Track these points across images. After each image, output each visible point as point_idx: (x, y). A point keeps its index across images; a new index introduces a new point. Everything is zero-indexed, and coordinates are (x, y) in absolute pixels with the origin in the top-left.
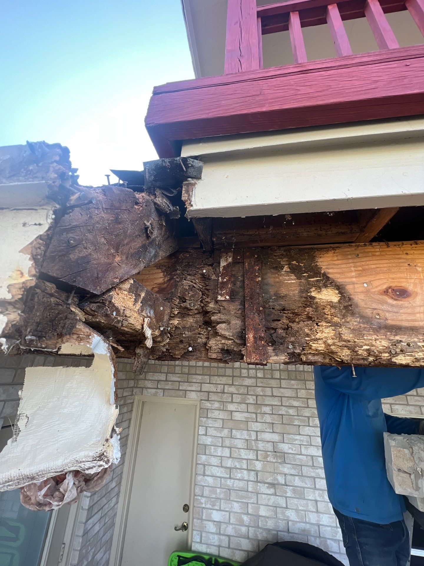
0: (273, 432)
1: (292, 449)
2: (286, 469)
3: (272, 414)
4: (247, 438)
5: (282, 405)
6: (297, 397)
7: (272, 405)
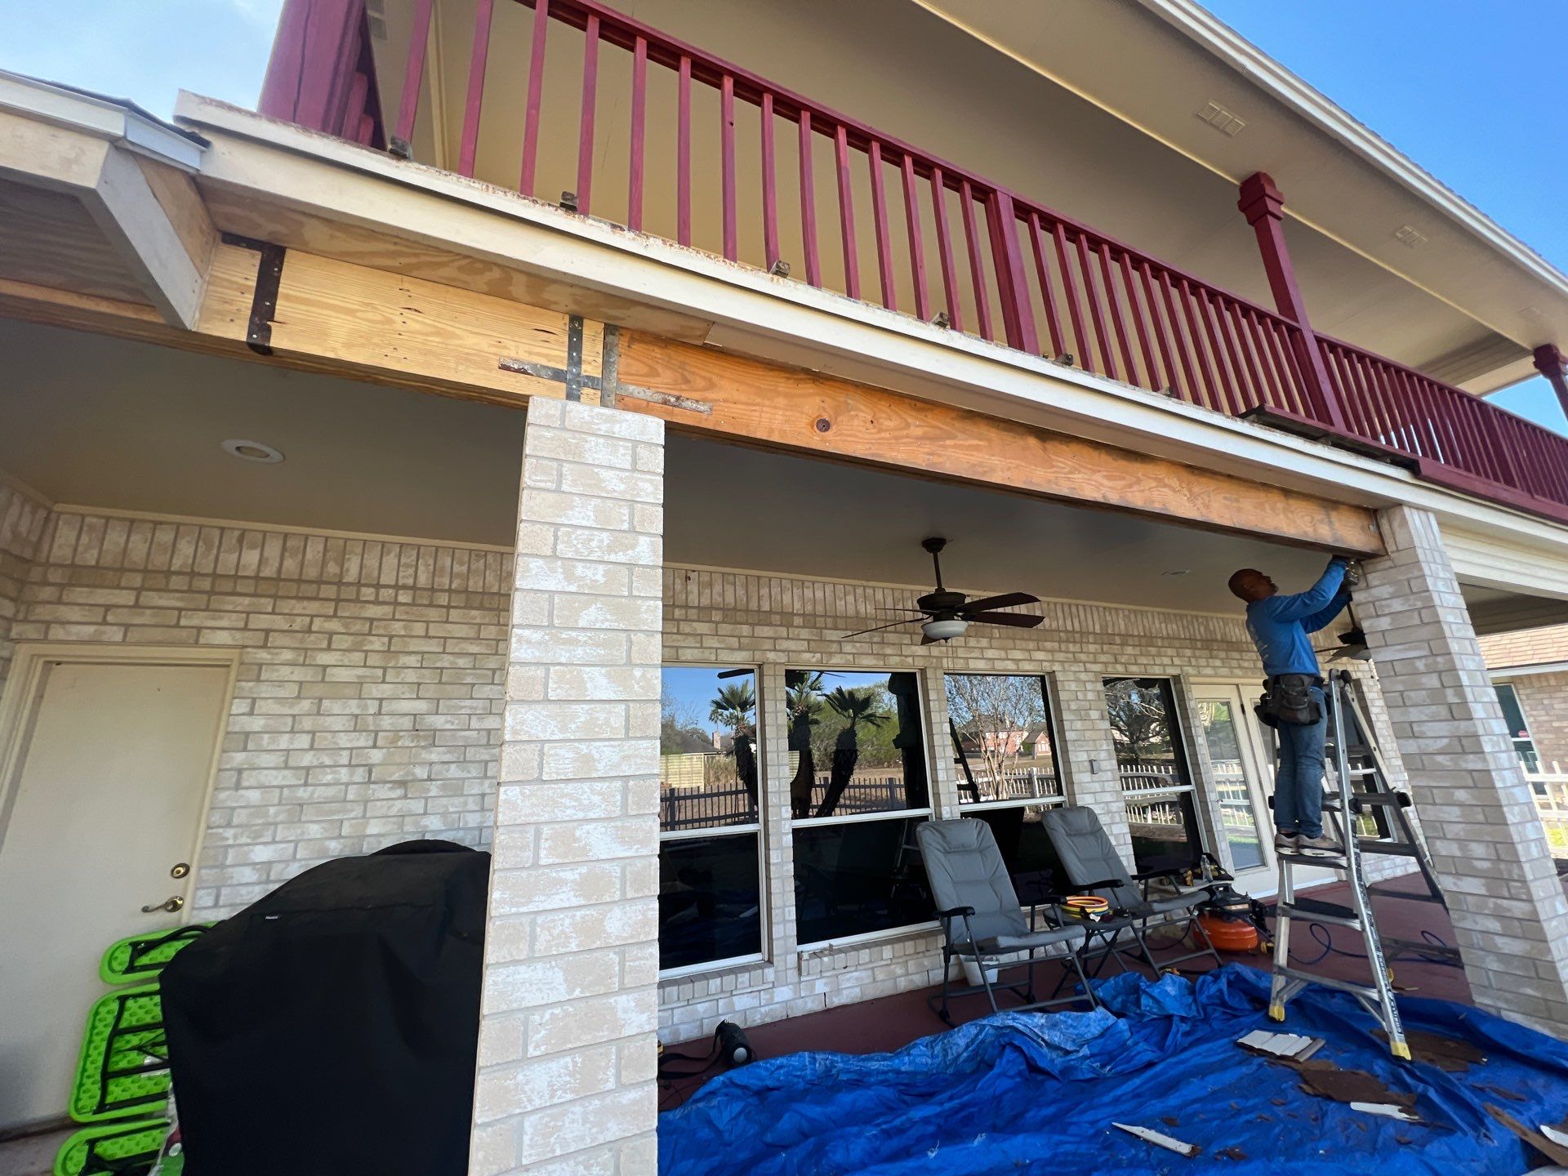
0: (418, 698)
1: (453, 724)
2: (434, 755)
3: (421, 668)
4: (357, 712)
5: (444, 652)
6: (478, 638)
7: (423, 653)
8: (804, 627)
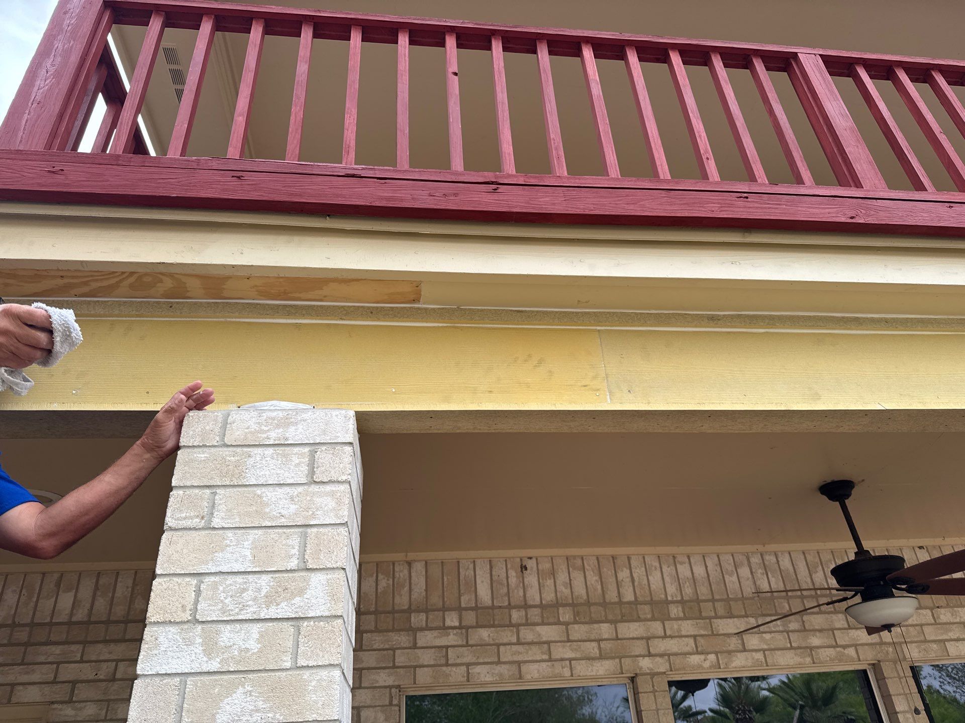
8: (686, 618)
